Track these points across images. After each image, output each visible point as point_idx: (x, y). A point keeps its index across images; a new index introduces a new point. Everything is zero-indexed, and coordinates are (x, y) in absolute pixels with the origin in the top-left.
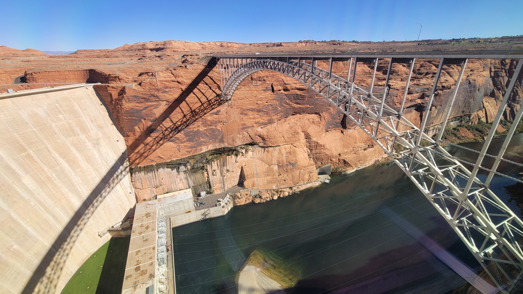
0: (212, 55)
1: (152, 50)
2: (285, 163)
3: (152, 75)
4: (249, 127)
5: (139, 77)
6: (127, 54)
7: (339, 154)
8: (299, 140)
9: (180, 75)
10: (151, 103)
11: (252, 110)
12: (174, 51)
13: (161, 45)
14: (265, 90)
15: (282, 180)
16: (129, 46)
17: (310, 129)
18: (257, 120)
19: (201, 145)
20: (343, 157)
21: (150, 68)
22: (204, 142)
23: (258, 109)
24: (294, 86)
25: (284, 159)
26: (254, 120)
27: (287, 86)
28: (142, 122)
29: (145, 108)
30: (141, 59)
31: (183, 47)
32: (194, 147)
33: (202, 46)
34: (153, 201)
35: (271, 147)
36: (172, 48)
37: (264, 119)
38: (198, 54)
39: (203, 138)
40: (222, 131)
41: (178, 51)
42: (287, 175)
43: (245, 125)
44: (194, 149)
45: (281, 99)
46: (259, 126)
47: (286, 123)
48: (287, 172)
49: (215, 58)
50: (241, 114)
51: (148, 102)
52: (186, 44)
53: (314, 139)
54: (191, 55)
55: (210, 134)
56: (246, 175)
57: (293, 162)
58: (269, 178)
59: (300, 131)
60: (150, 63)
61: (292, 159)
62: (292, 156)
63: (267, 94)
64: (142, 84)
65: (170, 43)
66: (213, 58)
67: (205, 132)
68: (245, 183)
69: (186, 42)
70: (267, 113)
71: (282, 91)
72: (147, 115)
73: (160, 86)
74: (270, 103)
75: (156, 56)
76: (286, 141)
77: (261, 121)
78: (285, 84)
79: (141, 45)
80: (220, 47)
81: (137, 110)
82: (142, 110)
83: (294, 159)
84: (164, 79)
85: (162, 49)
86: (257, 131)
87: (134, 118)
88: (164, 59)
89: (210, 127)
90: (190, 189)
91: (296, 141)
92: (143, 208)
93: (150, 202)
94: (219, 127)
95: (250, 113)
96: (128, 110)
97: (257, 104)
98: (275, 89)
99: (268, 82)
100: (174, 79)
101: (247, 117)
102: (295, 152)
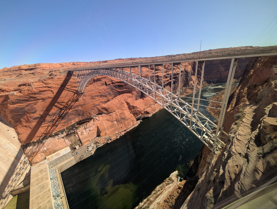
0: (68, 70)
1: (26, 70)
3: (28, 85)
4: (98, 105)
5: (19, 87)
6: (6, 73)
7: (144, 109)
8: (124, 106)
9: (49, 83)
10: (31, 102)
11: (97, 96)
12: (43, 69)
13: (32, 66)
14: (103, 85)
15: (120, 128)
16: (8, 69)
17: (128, 100)
18: (101, 101)
19: (71, 120)
20: (146, 110)
21: (26, 81)
22: (72, 118)
23: (100, 95)
24: (117, 81)
25: (119, 117)
26: (99, 101)
27: (113, 81)
28: (26, 115)
29: (27, 106)
30: (19, 76)
31: (49, 67)
32: (66, 122)
33: (61, 65)
34: (43, 161)
35: (111, 113)
36: (41, 68)
37: (104, 100)
38: (60, 70)
39: (71, 116)
40: (82, 110)
41: (46, 69)
42: (122, 125)
43: (95, 104)
44: (67, 123)
45: (112, 88)
46: (102, 103)
47: (117, 99)
48: (122, 123)
49: (70, 71)
50: (91, 99)
51: (28, 102)
52: (50, 65)
53: (131, 105)
54: (55, 71)
55: (76, 113)
56: (100, 130)
57: (123, 118)
58: (113, 129)
59: (124, 102)
60: (26, 78)
61: (123, 116)
63: (104, 86)
64: (22, 91)
65: (39, 65)
66: (69, 71)
67: (72, 112)
68: (101, 134)
69: (50, 64)
70: (106, 96)
71: (111, 84)
72: (29, 110)
73: (35, 90)
74: (106, 91)
75: (30, 73)
76: (118, 108)
77: (103, 101)
78: (112, 81)
79: (17, 68)
80: (73, 65)
81: (20, 108)
82: (24, 107)
83: (124, 116)
84: (38, 86)
85: (34, 69)
86: (102, 106)
87: (19, 113)
88: (36, 74)
89: (75, 109)
90: (69, 147)
91: (123, 107)
92: (37, 167)
93: (41, 163)
94: (80, 108)
95: (96, 98)
96: (13, 109)
97: (99, 92)
98: (107, 83)
99: (103, 81)
100: (45, 85)
101: (95, 100)
102: (123, 113)
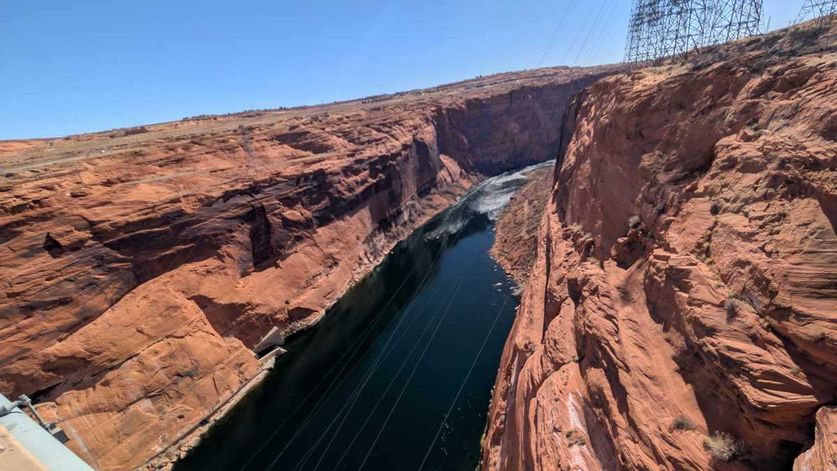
2: (169, 381)
7: (287, 302)
8: (185, 319)
15: (174, 420)
17: (204, 288)
18: (33, 330)
20: (294, 303)
24: (123, 220)
25: (162, 375)
26: (21, 335)
27: (100, 225)
35: (112, 368)
42: (185, 403)
45: (98, 257)
46: (48, 340)
47: (138, 298)
48: (180, 395)
53: (224, 301)
57: (186, 370)
59: (181, 299)
61: (183, 364)
62: (180, 358)
63: (37, 261)
70: (64, 302)
71: (91, 241)
74: (62, 278)
76: (150, 337)
78: (92, 224)
83: (187, 361)
86: (46, 355)
91: (177, 325)
97: (13, 294)
98: (64, 241)
99: (29, 234)
102: (183, 348)
